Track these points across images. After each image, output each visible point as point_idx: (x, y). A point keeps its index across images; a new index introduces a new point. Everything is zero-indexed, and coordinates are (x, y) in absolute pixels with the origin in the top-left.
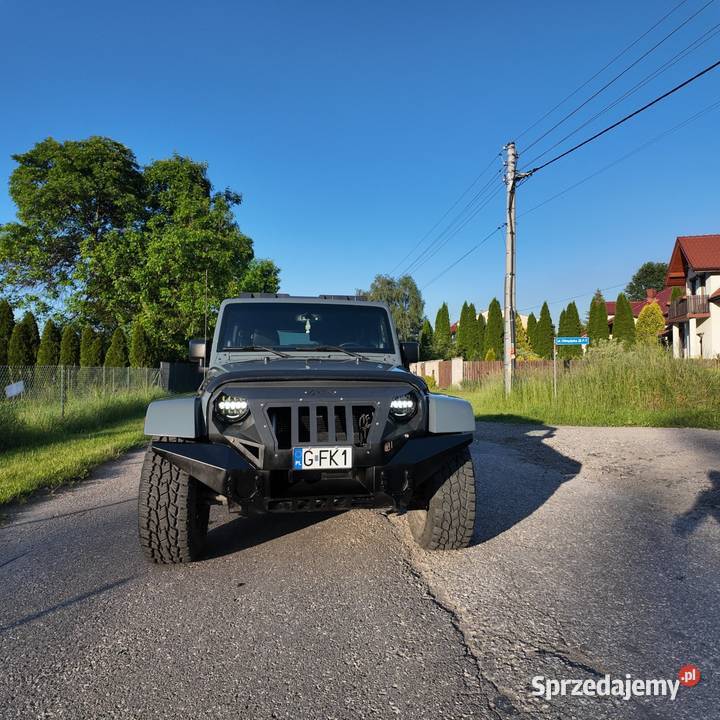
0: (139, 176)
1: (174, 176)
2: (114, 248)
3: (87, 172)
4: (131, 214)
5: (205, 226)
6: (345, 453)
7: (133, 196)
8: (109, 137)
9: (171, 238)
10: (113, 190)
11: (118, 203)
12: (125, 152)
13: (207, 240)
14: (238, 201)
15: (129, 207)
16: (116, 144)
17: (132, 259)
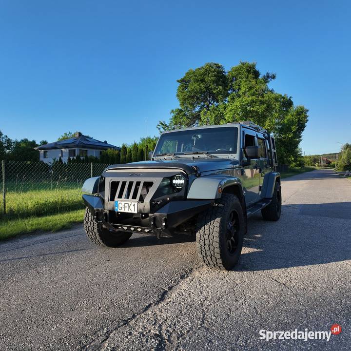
0: (224, 76)
1: (240, 73)
2: (214, 113)
3: (203, 81)
4: (220, 96)
5: (253, 95)
6: (134, 205)
7: (221, 87)
8: (212, 62)
9: (237, 103)
10: (213, 86)
11: (215, 92)
12: (219, 67)
13: (253, 101)
14: (274, 77)
15: (219, 93)
16: (215, 64)
17: (221, 116)
